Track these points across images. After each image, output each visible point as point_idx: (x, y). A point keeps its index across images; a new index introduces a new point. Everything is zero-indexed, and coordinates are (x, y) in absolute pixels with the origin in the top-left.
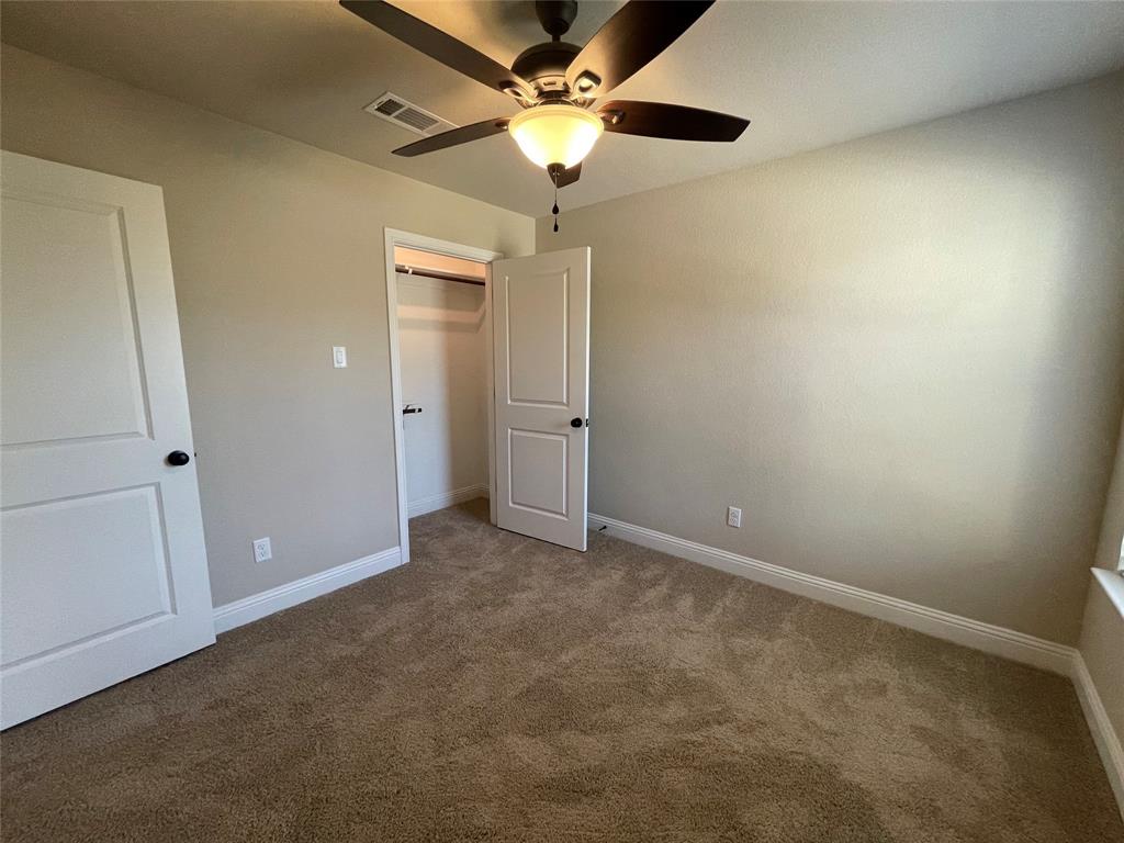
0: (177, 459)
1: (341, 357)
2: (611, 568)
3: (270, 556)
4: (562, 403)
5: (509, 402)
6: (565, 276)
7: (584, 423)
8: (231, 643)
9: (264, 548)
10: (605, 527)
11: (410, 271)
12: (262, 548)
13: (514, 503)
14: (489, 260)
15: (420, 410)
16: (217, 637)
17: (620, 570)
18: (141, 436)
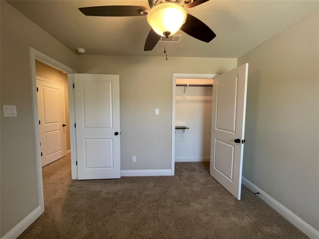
0: (116, 134)
1: (157, 111)
2: (247, 215)
3: (136, 161)
4: (233, 132)
5: (216, 129)
6: (237, 78)
7: (241, 142)
8: (124, 179)
9: (134, 159)
10: (259, 193)
11: (188, 86)
12: (134, 158)
13: (216, 168)
14: (213, 77)
15: (188, 128)
16: (121, 177)
17: (252, 219)
18: (111, 128)
